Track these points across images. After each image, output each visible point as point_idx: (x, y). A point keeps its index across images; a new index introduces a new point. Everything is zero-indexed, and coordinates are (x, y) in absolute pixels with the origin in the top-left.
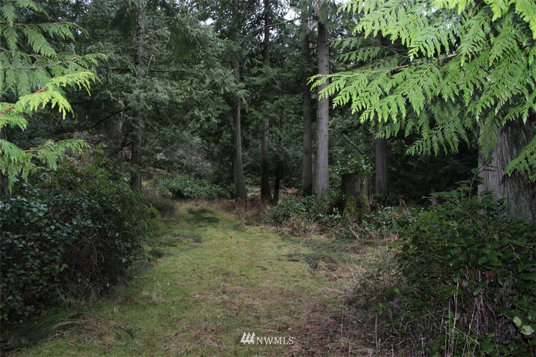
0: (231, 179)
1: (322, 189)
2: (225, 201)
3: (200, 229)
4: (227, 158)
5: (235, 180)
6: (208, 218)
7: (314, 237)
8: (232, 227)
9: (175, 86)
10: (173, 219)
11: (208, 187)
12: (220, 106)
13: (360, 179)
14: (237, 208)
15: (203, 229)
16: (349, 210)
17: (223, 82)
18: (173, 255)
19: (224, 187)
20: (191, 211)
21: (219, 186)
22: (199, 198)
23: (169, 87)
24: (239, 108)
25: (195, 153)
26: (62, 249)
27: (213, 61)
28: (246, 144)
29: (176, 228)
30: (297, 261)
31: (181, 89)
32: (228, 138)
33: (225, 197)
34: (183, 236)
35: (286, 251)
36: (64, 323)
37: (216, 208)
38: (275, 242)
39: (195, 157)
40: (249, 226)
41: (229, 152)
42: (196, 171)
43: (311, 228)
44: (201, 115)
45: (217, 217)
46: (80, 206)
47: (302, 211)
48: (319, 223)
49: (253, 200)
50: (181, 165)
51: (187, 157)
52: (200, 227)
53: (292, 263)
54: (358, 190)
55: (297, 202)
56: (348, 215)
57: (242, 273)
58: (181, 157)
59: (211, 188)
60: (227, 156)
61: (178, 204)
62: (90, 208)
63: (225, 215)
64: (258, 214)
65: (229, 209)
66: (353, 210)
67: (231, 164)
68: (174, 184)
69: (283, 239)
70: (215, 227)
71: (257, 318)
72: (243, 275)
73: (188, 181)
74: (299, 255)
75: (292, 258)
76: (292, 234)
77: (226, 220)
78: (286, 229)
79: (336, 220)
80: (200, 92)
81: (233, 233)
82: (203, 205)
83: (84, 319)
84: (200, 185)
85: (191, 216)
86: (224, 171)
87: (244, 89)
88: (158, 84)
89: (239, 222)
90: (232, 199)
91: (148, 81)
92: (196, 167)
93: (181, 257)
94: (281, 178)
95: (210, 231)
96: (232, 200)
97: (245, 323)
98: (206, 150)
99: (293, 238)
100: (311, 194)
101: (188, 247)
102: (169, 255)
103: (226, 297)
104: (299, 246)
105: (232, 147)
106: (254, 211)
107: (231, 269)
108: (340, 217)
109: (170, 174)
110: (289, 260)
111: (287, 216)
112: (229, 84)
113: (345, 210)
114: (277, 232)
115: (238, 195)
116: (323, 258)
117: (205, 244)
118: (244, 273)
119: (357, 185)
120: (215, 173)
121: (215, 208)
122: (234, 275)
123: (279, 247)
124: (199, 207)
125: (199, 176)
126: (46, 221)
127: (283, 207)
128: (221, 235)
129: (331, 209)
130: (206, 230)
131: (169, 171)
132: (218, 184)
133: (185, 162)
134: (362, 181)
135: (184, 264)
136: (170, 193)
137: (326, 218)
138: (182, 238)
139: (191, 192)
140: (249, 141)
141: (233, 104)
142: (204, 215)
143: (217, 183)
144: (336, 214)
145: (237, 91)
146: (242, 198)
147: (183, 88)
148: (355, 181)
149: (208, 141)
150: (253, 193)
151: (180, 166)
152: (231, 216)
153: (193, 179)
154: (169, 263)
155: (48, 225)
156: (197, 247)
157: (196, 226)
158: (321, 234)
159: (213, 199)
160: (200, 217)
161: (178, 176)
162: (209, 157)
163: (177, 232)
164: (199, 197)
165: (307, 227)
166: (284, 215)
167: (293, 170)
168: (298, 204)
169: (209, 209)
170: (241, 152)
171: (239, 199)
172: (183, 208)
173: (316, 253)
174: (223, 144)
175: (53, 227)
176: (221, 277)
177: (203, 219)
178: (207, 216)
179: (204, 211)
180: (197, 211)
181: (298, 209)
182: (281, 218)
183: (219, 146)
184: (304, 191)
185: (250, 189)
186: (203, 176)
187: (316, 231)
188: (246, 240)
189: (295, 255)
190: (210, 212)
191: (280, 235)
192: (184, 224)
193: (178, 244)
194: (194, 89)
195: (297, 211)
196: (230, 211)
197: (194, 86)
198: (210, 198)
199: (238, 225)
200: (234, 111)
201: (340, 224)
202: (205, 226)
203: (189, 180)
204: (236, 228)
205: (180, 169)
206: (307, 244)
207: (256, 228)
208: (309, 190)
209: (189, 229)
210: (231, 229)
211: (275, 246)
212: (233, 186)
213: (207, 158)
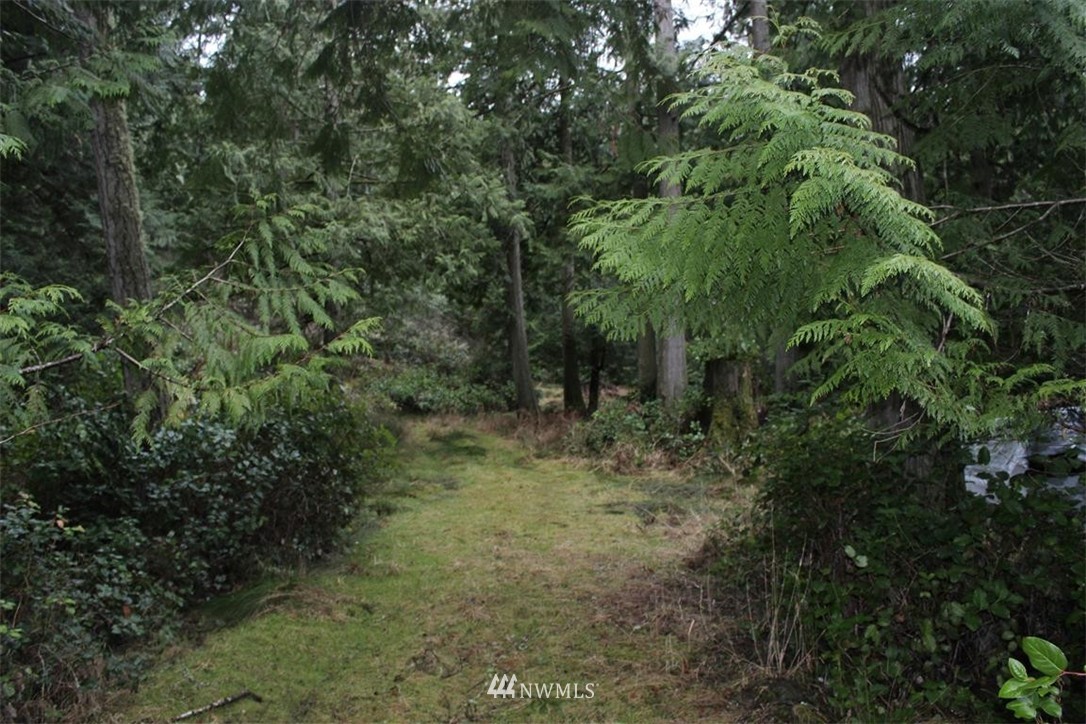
0: (506, 374)
1: (675, 388)
2: (497, 416)
3: (453, 467)
4: (499, 333)
5: (515, 373)
6: (467, 448)
7: (655, 474)
8: (511, 461)
9: (398, 209)
10: (403, 451)
11: (464, 389)
12: (481, 240)
13: (736, 370)
14: (520, 429)
15: (458, 467)
16: (720, 426)
17: (486, 199)
18: (411, 510)
19: (494, 388)
20: (434, 437)
21: (485, 387)
22: (447, 412)
23: (390, 215)
24: (517, 240)
25: (437, 325)
26: (260, 495)
27: (465, 159)
28: (532, 306)
29: (411, 467)
30: (621, 513)
31: (409, 215)
32: (499, 295)
33: (497, 408)
34: (424, 480)
35: (602, 498)
36: (273, 596)
37: (482, 430)
38: (586, 485)
39: (437, 333)
40: (541, 460)
41: (501, 321)
42: (440, 360)
43: (650, 458)
44: (448, 261)
45: (484, 445)
46: (277, 430)
47: (639, 429)
48: (666, 450)
49: (550, 411)
50: (410, 348)
51: (421, 333)
52: (453, 463)
53: (612, 516)
54: (733, 388)
55: (629, 413)
56: (717, 434)
57: (528, 532)
58: (409, 334)
59: (469, 392)
60: (498, 329)
61: (410, 423)
62: (292, 433)
63: (498, 442)
64: (558, 438)
65: (506, 430)
66: (726, 424)
67: (506, 343)
68: (399, 387)
69: (600, 481)
70: (481, 464)
71: (548, 587)
72: (530, 536)
73: (426, 380)
74: (625, 503)
75: (611, 509)
76: (617, 470)
77: (501, 450)
78: (608, 463)
79: (696, 443)
80: (445, 220)
81: (512, 472)
82: (457, 424)
83: (300, 590)
84: (448, 387)
85: (435, 445)
86: (494, 357)
87: (523, 210)
88: (368, 208)
89: (523, 454)
90: (510, 410)
91: (352, 204)
92: (439, 351)
93: (425, 513)
94: (601, 368)
95: (472, 469)
96: (509, 414)
97: (530, 593)
98: (457, 317)
99: (619, 477)
100: (655, 398)
101: (434, 498)
102: (405, 509)
103: (500, 564)
104: (626, 490)
105: (506, 314)
106: (551, 433)
107: (508, 527)
108: (703, 437)
109: (389, 368)
110: (607, 513)
111: (609, 441)
112: (496, 203)
113: (713, 426)
114: (591, 468)
115: (522, 403)
116: (665, 508)
117: (465, 491)
118: (531, 532)
119: (732, 379)
120: (476, 363)
121: (478, 429)
122: (514, 535)
123: (593, 493)
124: (448, 428)
125: (446, 370)
126: (235, 453)
127: (603, 422)
128: (491, 476)
129: (687, 423)
130: (463, 470)
131: (387, 361)
132: (483, 384)
133: (416, 341)
134: (742, 372)
135: (431, 522)
136: (393, 405)
137: (679, 440)
138: (422, 484)
139: (432, 402)
140: (539, 300)
141: (506, 233)
142: (459, 443)
143: (480, 381)
144: (695, 433)
145: (511, 214)
146: (528, 408)
147: (412, 213)
148: (728, 372)
149: (460, 302)
150: (551, 399)
151: (407, 350)
152: (510, 444)
153: (434, 375)
154: (406, 521)
155: (239, 459)
156: (452, 497)
157: (445, 462)
158: (669, 469)
159: (475, 413)
160: (450, 446)
161: (405, 370)
162: (463, 330)
163: (413, 473)
164: (448, 409)
165: (645, 458)
166: (605, 438)
167: (624, 353)
168: (629, 417)
169: (468, 431)
170: (524, 320)
171: (523, 410)
172: (419, 430)
173: (655, 500)
174: (490, 305)
175: (247, 463)
176: (494, 539)
177: (458, 450)
178: (465, 445)
179: (459, 435)
180: (445, 437)
181: (630, 426)
182: (599, 443)
183: (481, 310)
184: (643, 392)
185: (544, 390)
186: (454, 369)
187: (661, 464)
188: (535, 484)
189: (619, 504)
190: (468, 436)
191: (596, 473)
192: (424, 459)
193: (418, 494)
194: (434, 214)
195: (629, 430)
196: (507, 434)
197: (434, 208)
198: (469, 412)
199: (523, 459)
200: (508, 247)
201: (701, 451)
202: (462, 463)
203: (428, 377)
204: (519, 463)
205: (409, 355)
206: (641, 487)
207: (555, 462)
208: (651, 391)
209: (433, 468)
210: (509, 465)
211: (585, 491)
212: (511, 385)
213: (459, 333)
